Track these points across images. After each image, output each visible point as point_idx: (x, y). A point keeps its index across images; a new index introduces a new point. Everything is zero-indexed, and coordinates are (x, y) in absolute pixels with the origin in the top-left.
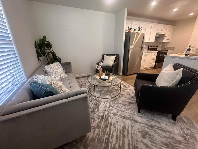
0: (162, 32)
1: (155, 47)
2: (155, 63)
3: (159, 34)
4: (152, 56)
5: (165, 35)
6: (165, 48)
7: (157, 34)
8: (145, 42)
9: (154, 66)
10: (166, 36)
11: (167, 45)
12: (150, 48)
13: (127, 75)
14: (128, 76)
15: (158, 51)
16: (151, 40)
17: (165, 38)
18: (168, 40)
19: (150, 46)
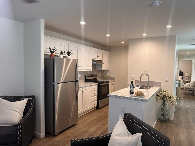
0: (98, 58)
1: (93, 76)
2: (97, 101)
3: (96, 60)
4: (92, 91)
5: (103, 62)
6: (105, 79)
7: (93, 60)
8: (79, 70)
9: (96, 105)
10: (104, 64)
11: (107, 74)
12: (87, 78)
13: (55, 136)
14: (57, 135)
15: (98, 83)
16: (87, 68)
17: (103, 65)
18: (106, 68)
19: (87, 76)
